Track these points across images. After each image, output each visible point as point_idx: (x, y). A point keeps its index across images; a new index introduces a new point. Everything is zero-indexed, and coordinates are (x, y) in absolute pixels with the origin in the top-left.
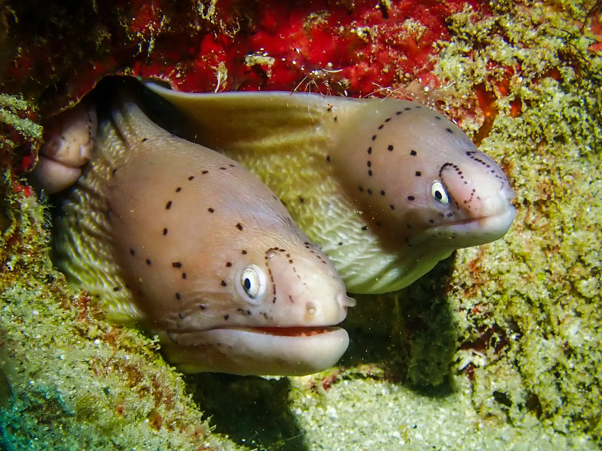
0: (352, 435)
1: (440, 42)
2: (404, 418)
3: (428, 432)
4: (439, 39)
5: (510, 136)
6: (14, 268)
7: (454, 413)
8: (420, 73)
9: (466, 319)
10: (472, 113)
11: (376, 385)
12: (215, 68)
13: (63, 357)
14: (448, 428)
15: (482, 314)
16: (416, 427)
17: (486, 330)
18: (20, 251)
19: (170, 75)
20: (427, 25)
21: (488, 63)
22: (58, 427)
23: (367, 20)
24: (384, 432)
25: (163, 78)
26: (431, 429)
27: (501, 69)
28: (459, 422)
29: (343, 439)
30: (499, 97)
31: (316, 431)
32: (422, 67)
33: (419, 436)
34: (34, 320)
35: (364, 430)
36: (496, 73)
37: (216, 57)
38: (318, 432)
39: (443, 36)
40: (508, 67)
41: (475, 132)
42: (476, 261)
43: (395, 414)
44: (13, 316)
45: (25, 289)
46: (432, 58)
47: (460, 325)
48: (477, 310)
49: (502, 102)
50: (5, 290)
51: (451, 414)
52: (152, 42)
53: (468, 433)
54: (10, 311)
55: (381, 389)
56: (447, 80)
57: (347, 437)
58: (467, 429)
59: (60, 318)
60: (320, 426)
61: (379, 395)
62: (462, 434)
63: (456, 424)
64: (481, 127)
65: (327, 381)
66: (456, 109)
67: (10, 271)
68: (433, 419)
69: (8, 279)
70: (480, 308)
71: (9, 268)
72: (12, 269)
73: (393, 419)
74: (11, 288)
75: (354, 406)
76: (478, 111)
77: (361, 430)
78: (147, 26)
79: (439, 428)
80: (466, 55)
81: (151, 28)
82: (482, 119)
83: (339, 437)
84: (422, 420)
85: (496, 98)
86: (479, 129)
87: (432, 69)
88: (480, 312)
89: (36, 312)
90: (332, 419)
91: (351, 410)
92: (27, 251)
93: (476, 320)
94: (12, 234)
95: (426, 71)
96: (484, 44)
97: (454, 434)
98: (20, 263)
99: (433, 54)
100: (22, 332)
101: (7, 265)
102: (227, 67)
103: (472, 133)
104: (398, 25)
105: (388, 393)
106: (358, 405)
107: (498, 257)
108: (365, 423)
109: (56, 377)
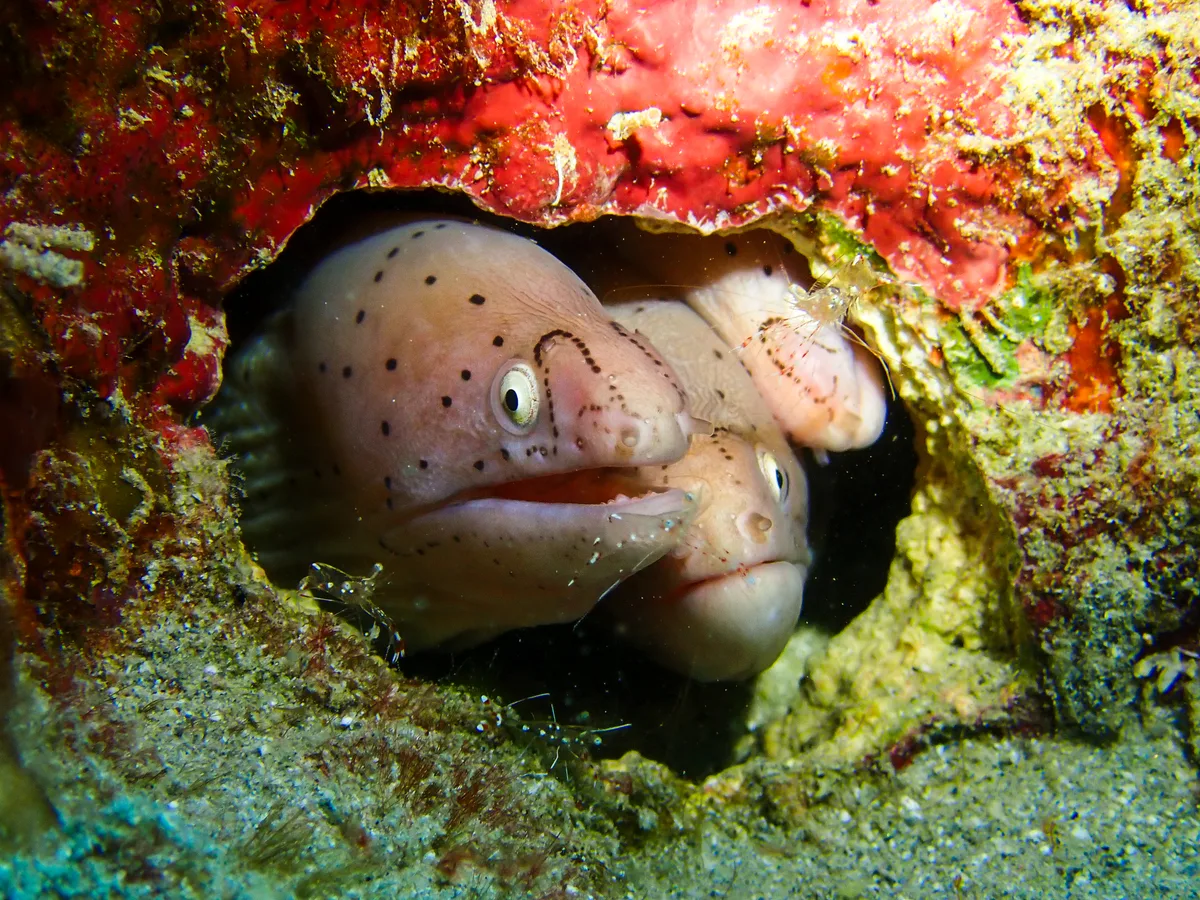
0: (950, 848)
1: (1006, 37)
2: (1054, 802)
3: (1098, 822)
4: (1005, 30)
5: (1171, 199)
6: (156, 583)
7: (1152, 779)
8: (975, 106)
9: (1143, 584)
10: (1091, 168)
11: (997, 745)
12: (547, 147)
13: (265, 749)
14: (1141, 808)
15: (1175, 567)
16: (1075, 816)
17: (1190, 601)
18: (173, 550)
19: (463, 175)
20: (975, 7)
21: (1106, 59)
22: (177, 884)
23: (854, 16)
24: (1012, 834)
25: (450, 183)
26: (1104, 816)
27: (1132, 66)
28: (1163, 796)
29: (932, 859)
30: (1139, 125)
31: (879, 850)
32: (976, 92)
33: (1079, 832)
34: (205, 684)
35: (974, 834)
36: (1121, 77)
37: (545, 124)
38: (885, 851)
39: (1012, 25)
40: (1144, 58)
41: (1103, 204)
42: (1141, 462)
43: (1038, 796)
44: (159, 681)
45: (188, 625)
46: (996, 72)
47: (1133, 597)
48: (1163, 563)
49: (1146, 135)
50: (142, 631)
51: (1145, 782)
52: (386, 99)
53: (1182, 813)
54: (153, 672)
55: (1008, 751)
56: (1029, 108)
57: (939, 854)
58: (1180, 805)
59: (267, 675)
60: (887, 840)
61: (1005, 764)
62: (1169, 817)
63: (1156, 799)
64: (1115, 193)
65: (898, 750)
66: (1056, 164)
67: (151, 593)
68: (1112, 795)
69: (148, 609)
70: (1170, 559)
71: (148, 587)
72: (153, 587)
73: (1033, 808)
74: (155, 627)
75: (955, 792)
76: (1104, 163)
77: (968, 836)
78: (366, 69)
79: (1122, 810)
80: (1058, 52)
81: (374, 71)
82: (1114, 177)
83: (924, 856)
84: (1089, 802)
85: (1133, 129)
86: (1112, 198)
87: (999, 92)
88: (1170, 565)
89: (213, 669)
90: (910, 823)
91: (950, 800)
92: (189, 551)
93: (1164, 583)
94: (147, 519)
95: (987, 98)
96: (1090, 25)
97: (1152, 819)
98: (171, 574)
99: (997, 64)
100: (179, 710)
101: (142, 582)
103: (1097, 207)
104: (916, 16)
105: (1022, 757)
106: (965, 788)
107: (1184, 446)
108: (976, 821)
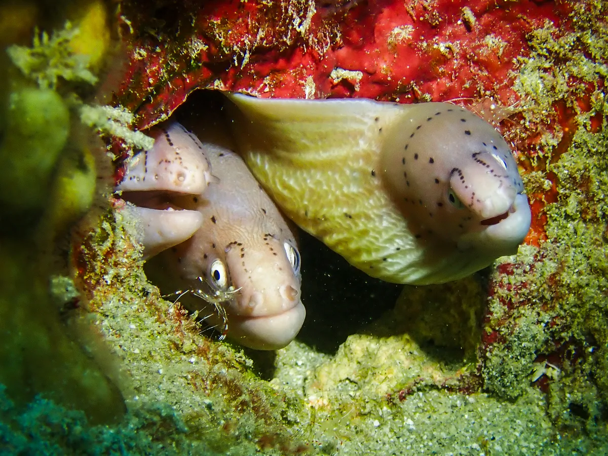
0: (431, 446)
1: (519, 58)
2: (481, 430)
3: (506, 444)
4: (519, 55)
5: (589, 151)
6: (112, 282)
7: (530, 425)
8: (500, 89)
9: (543, 332)
10: (550, 128)
11: (450, 397)
12: (303, 82)
13: (161, 371)
14: (526, 440)
15: (559, 327)
16: (494, 439)
17: (562, 343)
18: (116, 264)
19: (259, 89)
20: (508, 42)
21: (569, 78)
22: (171, 444)
23: (449, 36)
24: (462, 443)
25: (251, 92)
26: (509, 441)
27: (583, 85)
28: (536, 434)
29: (422, 451)
30: (579, 113)
31: (394, 442)
32: (503, 83)
33: (498, 448)
34: (131, 335)
35: (442, 441)
36: (576, 90)
37: (305, 71)
38: (397, 443)
39: (522, 52)
40: (589, 82)
41: (554, 146)
42: (554, 275)
43: (472, 425)
44: (111, 330)
45: (121, 303)
46: (513, 74)
47: (538, 338)
48: (555, 323)
49: (582, 118)
50: (103, 304)
51: (527, 426)
52: (247, 55)
53: (546, 445)
54: (109, 325)
55: (456, 401)
56: (527, 95)
57: (426, 449)
58: (545, 440)
59: (156, 332)
60: (398, 438)
61: (454, 406)
62: (540, 446)
63: (532, 435)
64: (560, 142)
65: (403, 393)
66: (536, 124)
67: (107, 285)
68: (511, 430)
69: (105, 293)
70: (558, 322)
71: (107, 282)
72: (109, 282)
73: (470, 431)
74: (108, 302)
75: (429, 418)
76: (557, 127)
77: (439, 441)
78: (242, 39)
79: (517, 440)
80: (545, 70)
81: (247, 41)
82: (561, 135)
83: (419, 449)
84: (499, 432)
85: (576, 114)
86: (558, 144)
87: (512, 84)
88: (558, 325)
89: (133, 326)
90: (410, 431)
91: (427, 421)
92: (124, 265)
93: (552, 334)
94: (110, 248)
95: (507, 87)
96: (566, 60)
97: (532, 446)
98: (117, 276)
99: (513, 70)
100: (121, 346)
101: (104, 279)
102: (315, 81)
103: (551, 148)
104: (479, 41)
105: (463, 404)
106: (434, 416)
107: (577, 270)
108: (443, 435)
109: (156, 391)
